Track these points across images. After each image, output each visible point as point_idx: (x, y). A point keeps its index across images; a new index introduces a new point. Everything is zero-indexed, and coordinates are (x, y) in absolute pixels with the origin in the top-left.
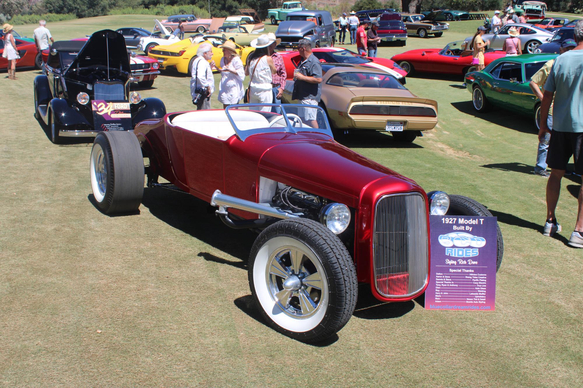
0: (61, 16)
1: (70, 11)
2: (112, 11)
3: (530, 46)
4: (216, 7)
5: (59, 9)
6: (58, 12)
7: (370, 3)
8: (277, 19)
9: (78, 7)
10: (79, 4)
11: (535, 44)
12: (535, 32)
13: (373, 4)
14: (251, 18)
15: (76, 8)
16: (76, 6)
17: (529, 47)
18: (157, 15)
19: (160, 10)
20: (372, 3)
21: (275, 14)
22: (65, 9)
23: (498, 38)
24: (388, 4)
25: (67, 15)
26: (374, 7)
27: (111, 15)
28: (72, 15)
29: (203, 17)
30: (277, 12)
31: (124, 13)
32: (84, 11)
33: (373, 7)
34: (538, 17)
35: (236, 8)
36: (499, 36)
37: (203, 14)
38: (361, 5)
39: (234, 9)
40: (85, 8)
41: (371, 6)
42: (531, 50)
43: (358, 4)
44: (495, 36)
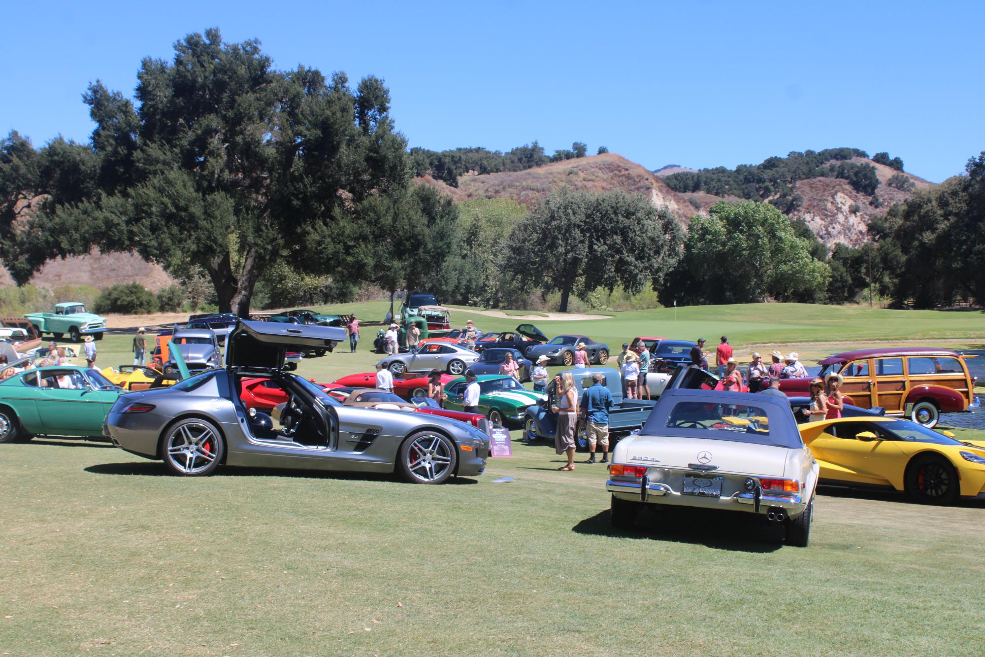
3: (453, 365)
7: (132, 293)
8: (42, 330)
11: (457, 363)
12: (455, 351)
13: (139, 295)
14: (24, 332)
17: (452, 367)
20: (136, 293)
21: (40, 322)
23: (418, 359)
24: (165, 294)
26: (141, 299)
30: (43, 320)
33: (138, 298)
34: (441, 327)
36: (418, 356)
38: (116, 296)
41: (134, 297)
42: (454, 370)
43: (110, 294)
44: (414, 357)
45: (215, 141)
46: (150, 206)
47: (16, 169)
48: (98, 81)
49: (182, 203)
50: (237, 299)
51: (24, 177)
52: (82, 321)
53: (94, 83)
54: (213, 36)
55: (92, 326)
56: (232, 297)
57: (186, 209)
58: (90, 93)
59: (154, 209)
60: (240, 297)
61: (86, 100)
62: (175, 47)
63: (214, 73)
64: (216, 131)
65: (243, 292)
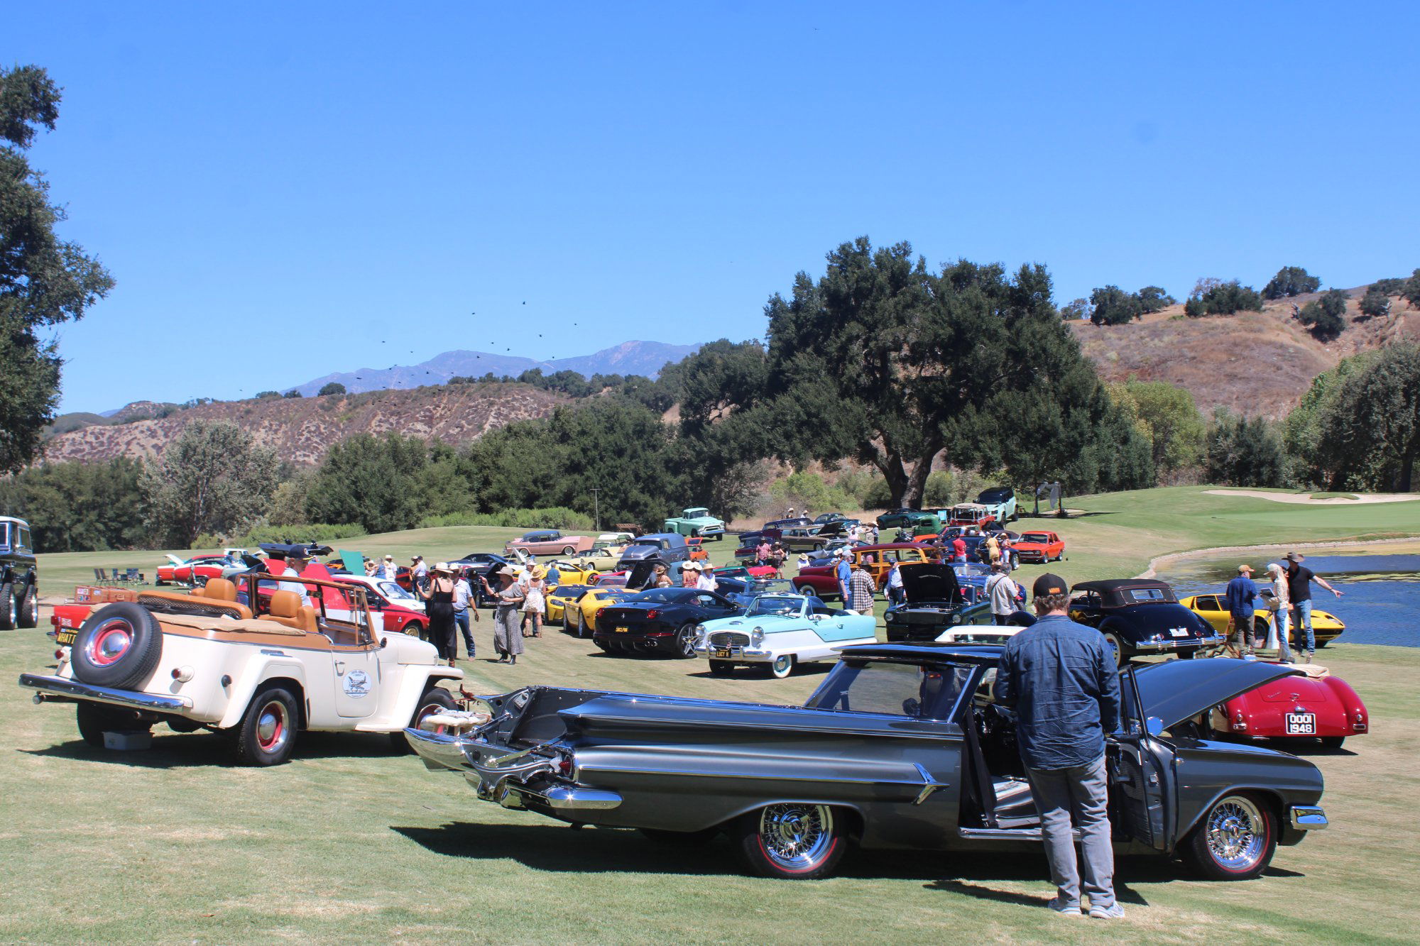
0: (337, 528)
1: (352, 519)
2: (427, 520)
4: (610, 505)
5: (333, 516)
6: (331, 521)
9: (367, 512)
10: (367, 507)
14: (632, 535)
15: (362, 513)
16: (363, 509)
18: (504, 525)
19: (508, 517)
22: (344, 516)
25: (348, 526)
27: (426, 527)
28: (357, 527)
29: (581, 527)
30: (676, 524)
31: (447, 524)
32: (376, 518)
35: (646, 505)
37: (581, 523)
39: (642, 507)
40: (376, 512)
45: (855, 348)
46: (784, 414)
47: (701, 383)
48: (776, 294)
49: (813, 410)
50: (908, 496)
51: (706, 391)
52: (699, 524)
53: (774, 296)
54: (863, 242)
55: (709, 529)
56: (902, 494)
57: (817, 416)
58: (770, 305)
59: (788, 418)
60: (911, 494)
61: (767, 313)
62: (828, 258)
63: (857, 282)
64: (858, 337)
65: (914, 489)
